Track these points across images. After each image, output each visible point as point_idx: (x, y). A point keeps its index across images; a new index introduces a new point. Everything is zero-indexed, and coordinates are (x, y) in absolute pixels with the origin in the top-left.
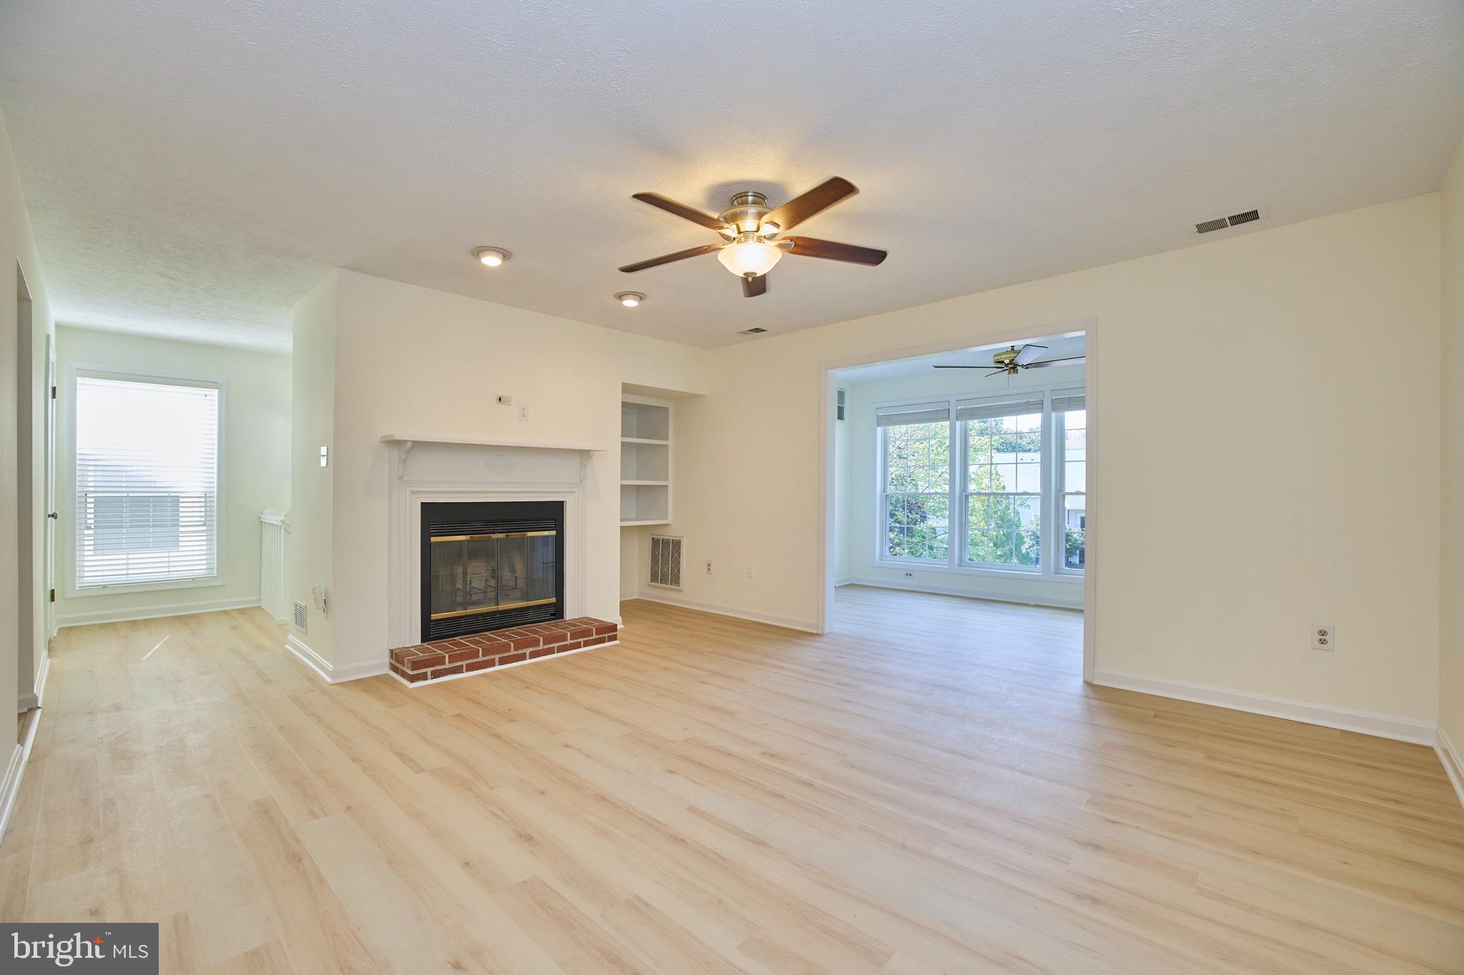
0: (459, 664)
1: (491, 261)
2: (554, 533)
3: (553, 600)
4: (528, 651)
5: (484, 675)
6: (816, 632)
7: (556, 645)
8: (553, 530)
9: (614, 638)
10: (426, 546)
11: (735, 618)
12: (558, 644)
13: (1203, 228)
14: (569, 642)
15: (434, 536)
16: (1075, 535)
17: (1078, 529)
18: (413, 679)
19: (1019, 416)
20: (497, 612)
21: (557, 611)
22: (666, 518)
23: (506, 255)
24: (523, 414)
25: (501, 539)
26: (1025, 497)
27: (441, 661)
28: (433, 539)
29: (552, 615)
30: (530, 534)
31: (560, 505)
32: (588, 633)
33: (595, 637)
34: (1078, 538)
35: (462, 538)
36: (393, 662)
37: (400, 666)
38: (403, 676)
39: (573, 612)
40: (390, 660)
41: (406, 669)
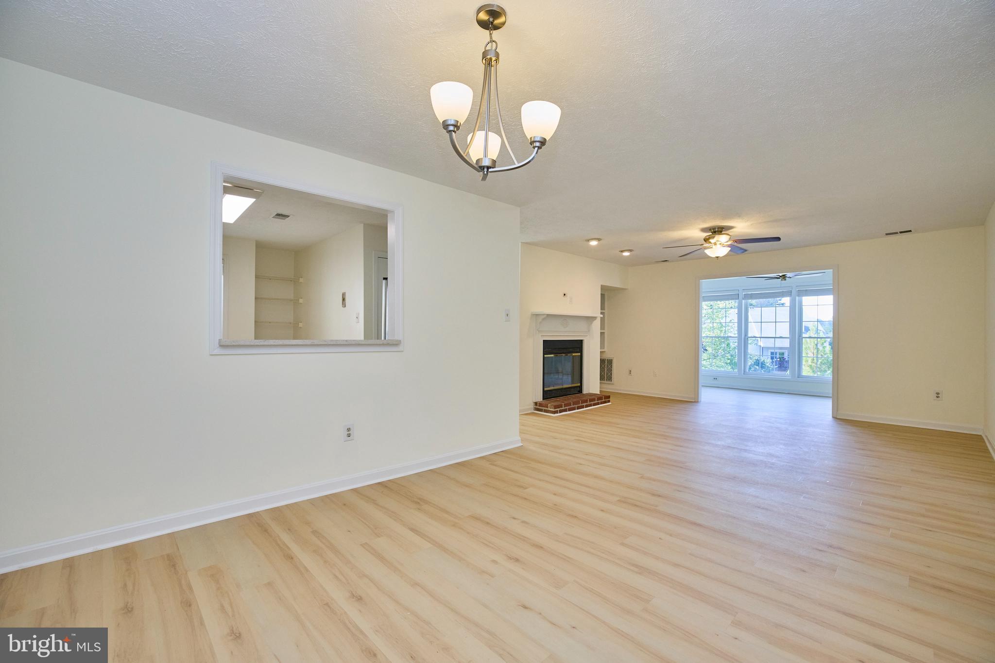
1: (594, 243)
2: (579, 354)
3: (579, 384)
9: (609, 402)
10: (544, 358)
13: (887, 234)
14: (596, 402)
15: (545, 354)
16: (768, 364)
17: (769, 360)
18: (554, 413)
21: (580, 389)
22: (604, 348)
23: (600, 240)
24: (571, 301)
26: (754, 339)
28: (546, 356)
29: (579, 391)
30: (574, 354)
31: (581, 341)
32: (594, 400)
33: (604, 400)
34: (769, 366)
35: (552, 355)
36: (538, 407)
37: (543, 408)
38: (546, 412)
39: (585, 391)
40: (535, 406)
41: (549, 409)
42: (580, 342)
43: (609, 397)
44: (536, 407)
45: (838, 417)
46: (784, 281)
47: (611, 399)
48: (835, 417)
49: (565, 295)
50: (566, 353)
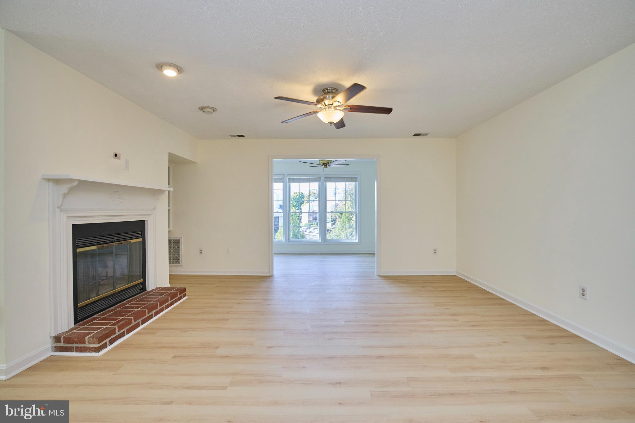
0: (123, 330)
1: (170, 73)
2: (141, 240)
3: (142, 280)
5: (138, 333)
6: (269, 275)
7: (164, 305)
8: (140, 238)
9: (185, 296)
10: (74, 255)
11: (221, 275)
13: (415, 135)
14: (168, 302)
15: (78, 248)
18: (98, 350)
19: (336, 183)
21: (143, 286)
22: (173, 229)
23: (179, 70)
24: (127, 165)
27: (114, 332)
28: (79, 250)
29: (141, 289)
30: (132, 241)
31: (143, 222)
33: (178, 296)
35: (94, 247)
36: (62, 345)
37: (75, 345)
38: (81, 351)
39: (151, 286)
40: (55, 345)
41: (87, 345)
42: (142, 224)
43: (184, 290)
44: (59, 345)
45: (381, 275)
46: (326, 168)
47: (187, 292)
48: (379, 275)
49: (116, 155)
50: (120, 241)
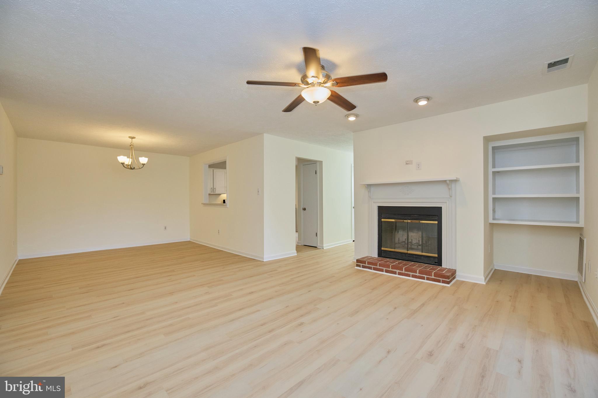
0: (371, 266)
3: (437, 256)
4: (398, 271)
7: (411, 274)
8: (437, 221)
10: (380, 222)
12: (412, 274)
20: (407, 254)
24: (419, 166)
25: (409, 222)
28: (383, 220)
31: (440, 208)
33: (433, 277)
35: (393, 220)
